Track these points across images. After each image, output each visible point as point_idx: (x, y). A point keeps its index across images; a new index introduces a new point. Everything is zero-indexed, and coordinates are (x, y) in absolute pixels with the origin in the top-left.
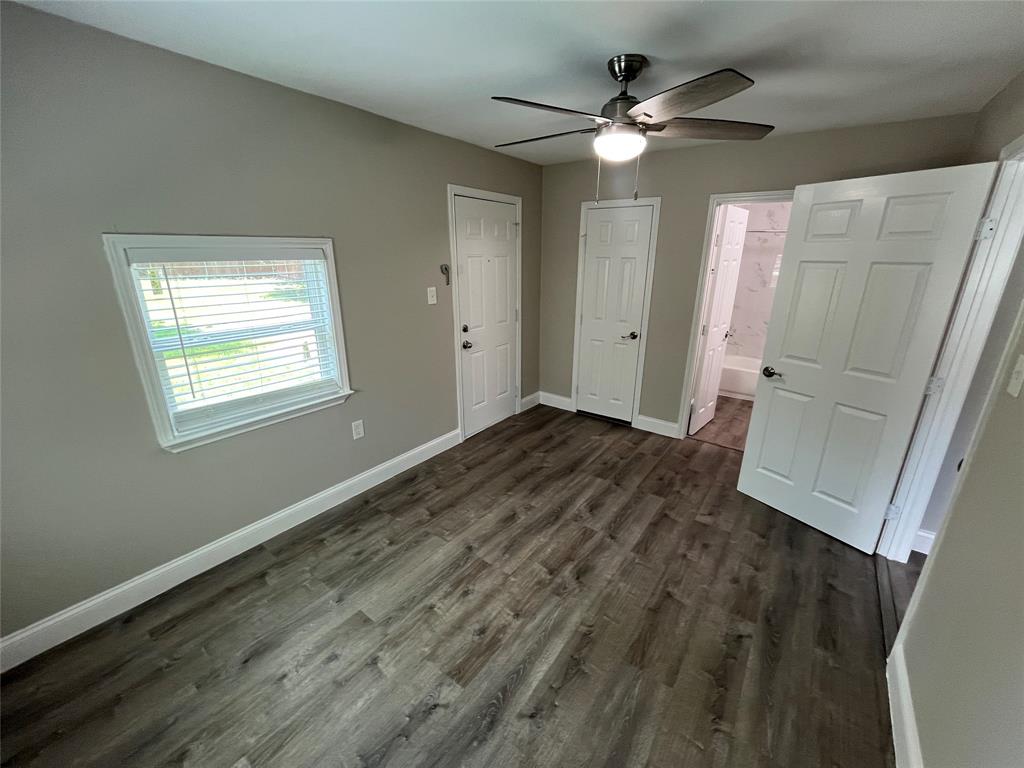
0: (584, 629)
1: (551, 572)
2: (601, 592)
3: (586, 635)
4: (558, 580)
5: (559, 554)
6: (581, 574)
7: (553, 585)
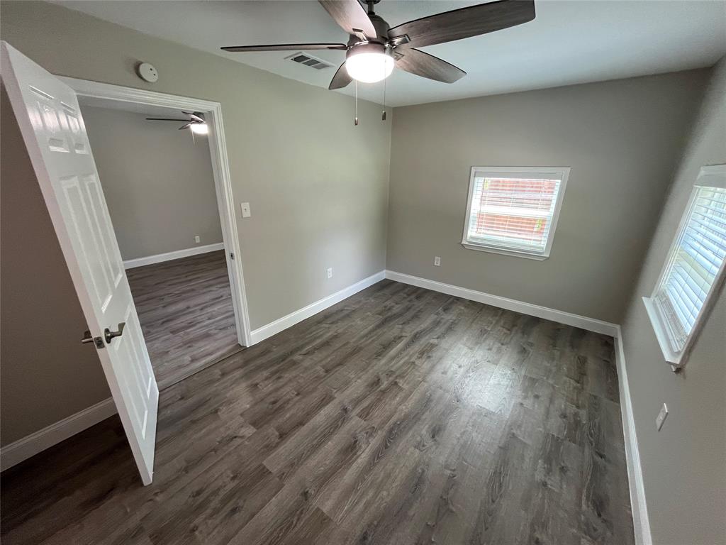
0: (380, 358)
1: (396, 383)
2: (366, 373)
3: (379, 356)
4: (391, 379)
5: (391, 395)
6: (377, 382)
7: (395, 376)
